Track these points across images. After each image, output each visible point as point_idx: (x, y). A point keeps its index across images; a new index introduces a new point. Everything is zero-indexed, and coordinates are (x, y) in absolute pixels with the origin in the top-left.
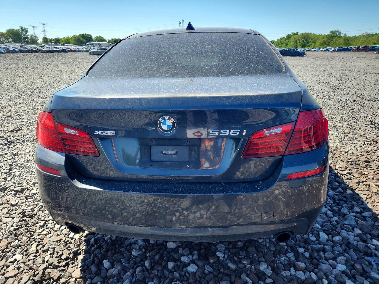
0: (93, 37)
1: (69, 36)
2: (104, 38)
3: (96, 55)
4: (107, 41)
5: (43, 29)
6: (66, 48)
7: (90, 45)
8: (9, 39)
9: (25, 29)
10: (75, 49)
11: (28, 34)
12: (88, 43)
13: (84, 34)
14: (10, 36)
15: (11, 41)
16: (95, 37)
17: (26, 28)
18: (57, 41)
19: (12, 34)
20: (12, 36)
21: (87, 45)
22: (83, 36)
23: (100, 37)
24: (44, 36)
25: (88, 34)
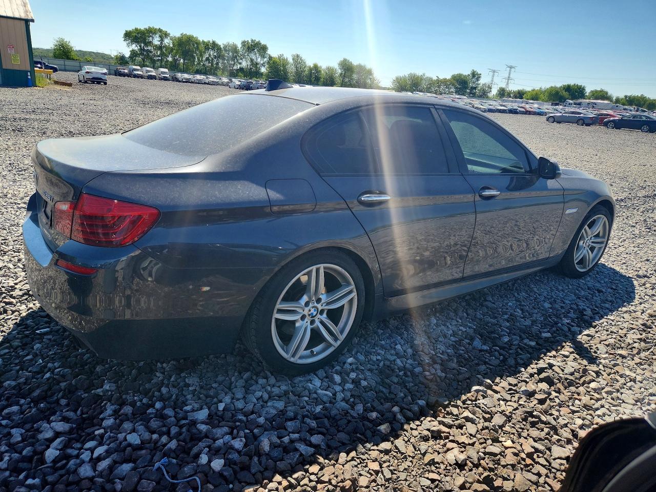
0: (588, 91)
1: (543, 88)
2: (609, 94)
3: (558, 122)
4: (614, 99)
5: (507, 76)
6: (519, 107)
7: (575, 104)
8: (451, 88)
9: (477, 74)
10: (535, 110)
11: (479, 82)
12: (571, 101)
13: (572, 84)
14: (453, 85)
15: (452, 92)
16: (592, 91)
17: (479, 73)
18: (520, 95)
19: (457, 81)
20: (456, 84)
21: (569, 104)
22: (568, 88)
23: (602, 91)
24: (504, 86)
25: (579, 84)
